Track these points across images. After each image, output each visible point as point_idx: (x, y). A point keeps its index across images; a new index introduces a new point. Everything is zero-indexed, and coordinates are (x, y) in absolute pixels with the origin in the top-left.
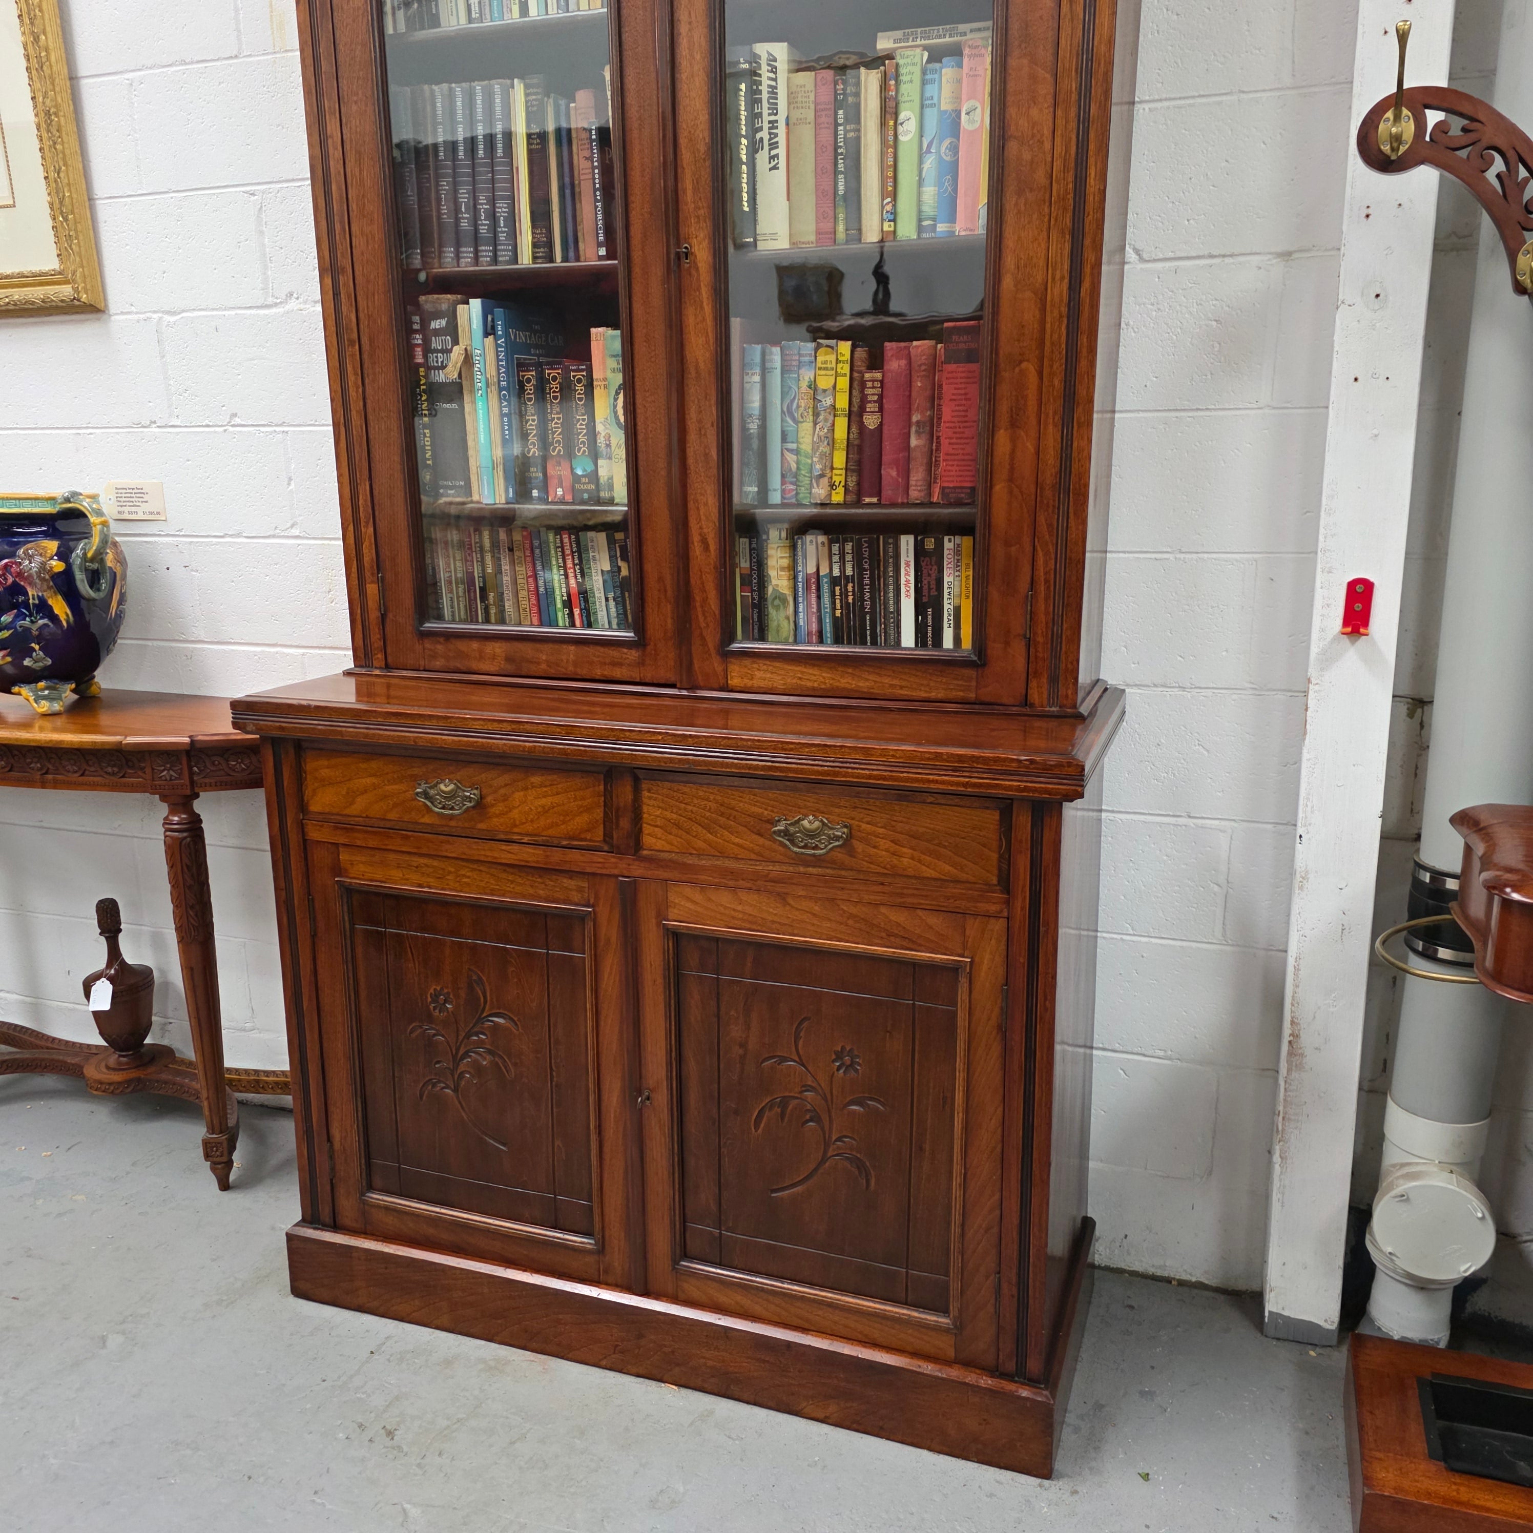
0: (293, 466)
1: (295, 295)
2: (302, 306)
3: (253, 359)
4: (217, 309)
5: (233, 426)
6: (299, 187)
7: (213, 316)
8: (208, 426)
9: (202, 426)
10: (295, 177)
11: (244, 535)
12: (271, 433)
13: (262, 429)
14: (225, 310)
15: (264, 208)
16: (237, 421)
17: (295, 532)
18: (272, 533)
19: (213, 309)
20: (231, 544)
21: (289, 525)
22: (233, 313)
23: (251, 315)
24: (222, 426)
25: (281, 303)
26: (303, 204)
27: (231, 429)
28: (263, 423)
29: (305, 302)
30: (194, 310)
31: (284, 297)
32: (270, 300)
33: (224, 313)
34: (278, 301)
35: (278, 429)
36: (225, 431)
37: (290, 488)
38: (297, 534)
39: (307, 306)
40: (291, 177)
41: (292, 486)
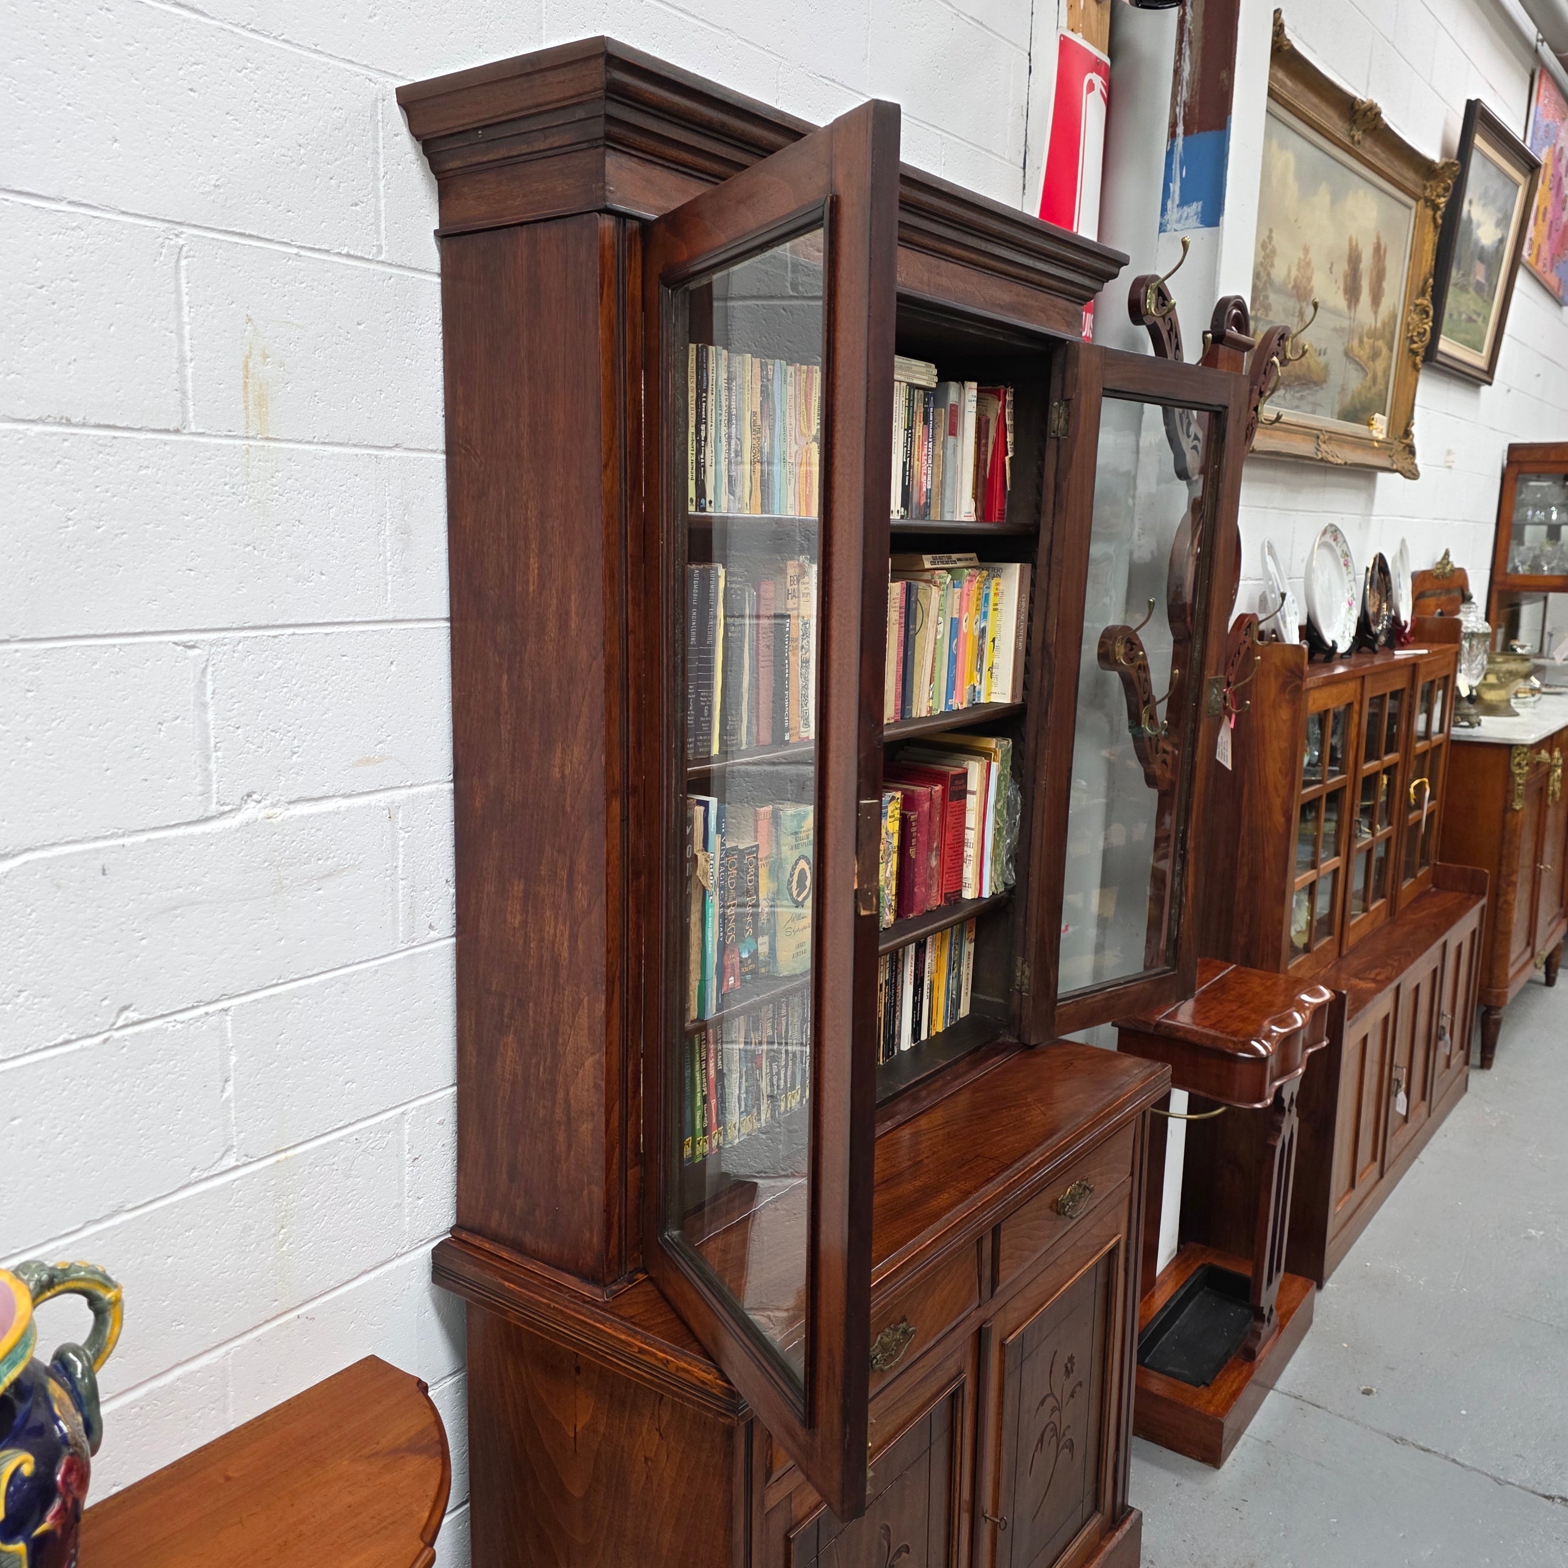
0: (233, 1059)
1: (255, 797)
2: (270, 812)
3: (175, 908)
4: (105, 838)
5: (117, 1029)
6: (275, 637)
7: (97, 851)
8: (67, 1042)
9: (55, 1046)
10: (271, 623)
11: (130, 1206)
12: (197, 1019)
13: (179, 1017)
14: (123, 835)
15: (210, 669)
16: (132, 1015)
17: (230, 1161)
18: (184, 1182)
19: (97, 839)
20: (98, 1236)
21: (217, 1156)
22: (143, 838)
23: (176, 838)
24: (99, 1034)
25: (231, 811)
26: (280, 662)
27: (117, 1035)
28: (184, 1006)
29: (274, 805)
30: (53, 845)
31: (238, 802)
32: (214, 808)
33: (121, 841)
34: (227, 808)
35: (211, 1009)
36: (106, 1041)
37: (226, 1095)
38: (233, 1164)
39: (277, 810)
40: (264, 623)
41: (230, 1089)
